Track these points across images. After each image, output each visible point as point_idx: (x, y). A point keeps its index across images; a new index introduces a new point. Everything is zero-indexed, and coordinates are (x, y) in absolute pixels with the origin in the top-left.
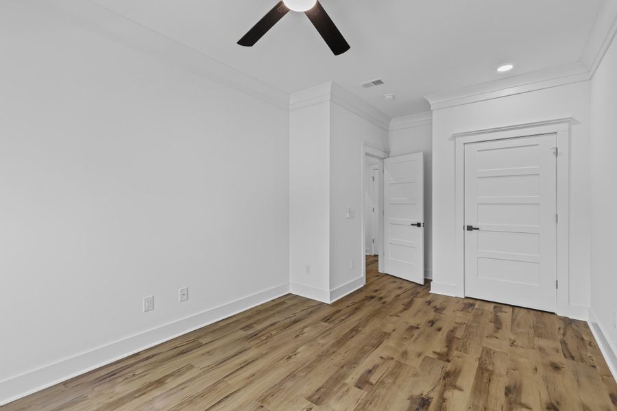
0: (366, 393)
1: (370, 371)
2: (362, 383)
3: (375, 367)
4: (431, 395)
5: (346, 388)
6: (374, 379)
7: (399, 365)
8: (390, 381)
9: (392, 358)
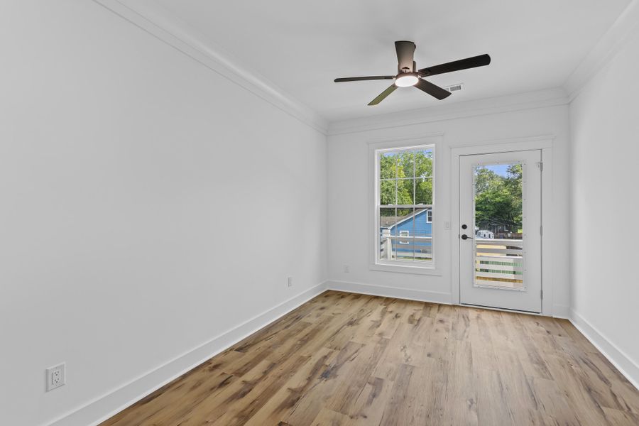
0: (372, 375)
1: (374, 396)
2: (378, 383)
3: (370, 402)
4: (318, 381)
5: (390, 377)
6: (369, 389)
7: (342, 409)
8: (352, 389)
9: (352, 418)
